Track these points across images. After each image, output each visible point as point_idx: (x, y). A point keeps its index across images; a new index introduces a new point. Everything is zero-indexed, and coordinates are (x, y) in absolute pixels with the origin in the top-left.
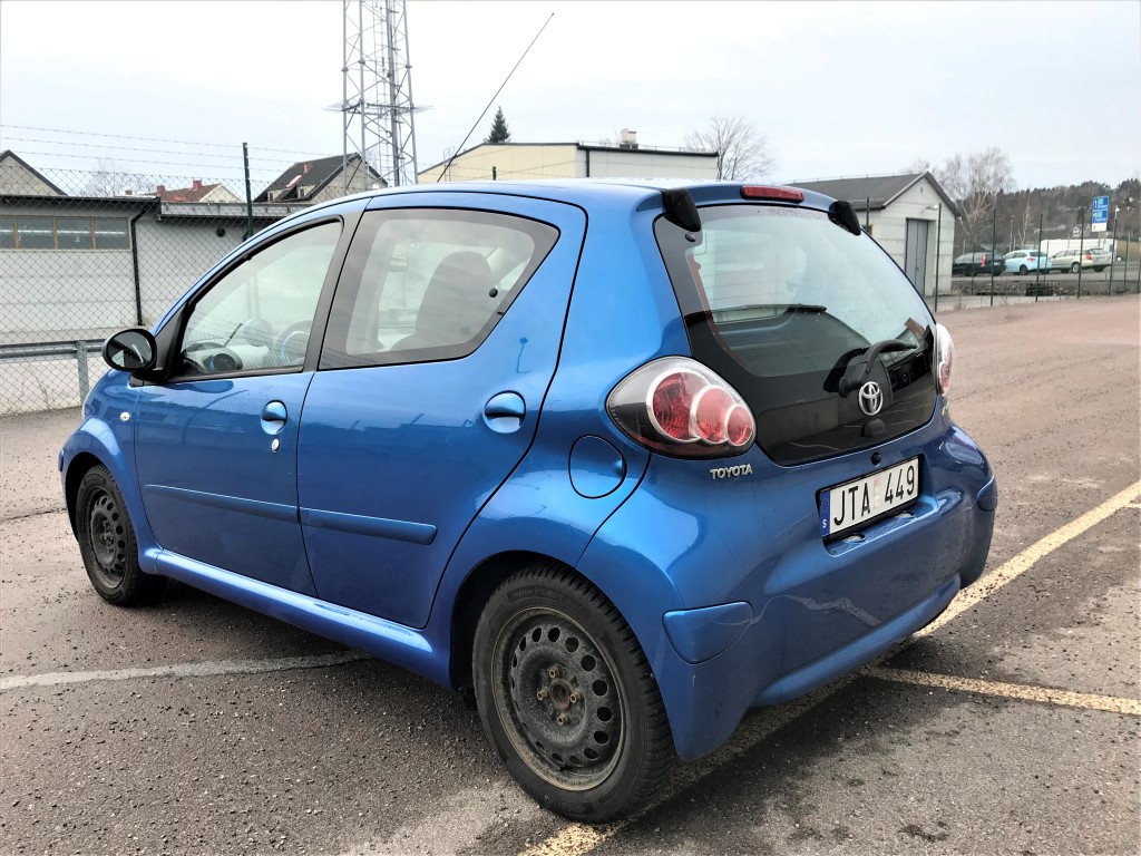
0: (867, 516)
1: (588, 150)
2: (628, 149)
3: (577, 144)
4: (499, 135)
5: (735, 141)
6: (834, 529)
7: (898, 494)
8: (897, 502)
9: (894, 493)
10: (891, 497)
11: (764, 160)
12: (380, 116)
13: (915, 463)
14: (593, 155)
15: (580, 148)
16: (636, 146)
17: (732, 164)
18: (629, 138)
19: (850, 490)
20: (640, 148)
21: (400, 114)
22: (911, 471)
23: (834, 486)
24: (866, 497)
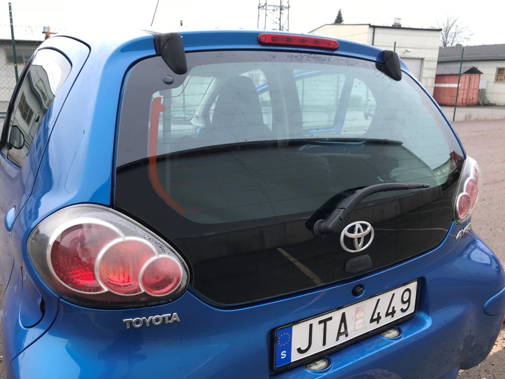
0: (343, 339)
1: (374, 27)
2: (397, 27)
3: (369, 25)
4: (339, 20)
5: (456, 23)
6: (295, 357)
7: (387, 314)
8: (385, 321)
9: (383, 315)
10: (379, 318)
11: (471, 33)
12: (274, 10)
13: (413, 286)
14: (377, 30)
15: (371, 26)
16: (400, 26)
17: (453, 35)
18: (397, 21)
19: (320, 322)
20: (402, 26)
21: (283, 10)
22: (407, 294)
23: (297, 322)
24: (343, 324)
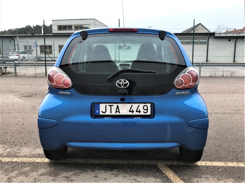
0: (118, 114)
6: (101, 113)
8: (136, 113)
10: (133, 111)
13: (149, 105)
19: (109, 106)
22: (146, 107)
23: (101, 103)
24: (118, 109)
